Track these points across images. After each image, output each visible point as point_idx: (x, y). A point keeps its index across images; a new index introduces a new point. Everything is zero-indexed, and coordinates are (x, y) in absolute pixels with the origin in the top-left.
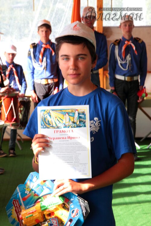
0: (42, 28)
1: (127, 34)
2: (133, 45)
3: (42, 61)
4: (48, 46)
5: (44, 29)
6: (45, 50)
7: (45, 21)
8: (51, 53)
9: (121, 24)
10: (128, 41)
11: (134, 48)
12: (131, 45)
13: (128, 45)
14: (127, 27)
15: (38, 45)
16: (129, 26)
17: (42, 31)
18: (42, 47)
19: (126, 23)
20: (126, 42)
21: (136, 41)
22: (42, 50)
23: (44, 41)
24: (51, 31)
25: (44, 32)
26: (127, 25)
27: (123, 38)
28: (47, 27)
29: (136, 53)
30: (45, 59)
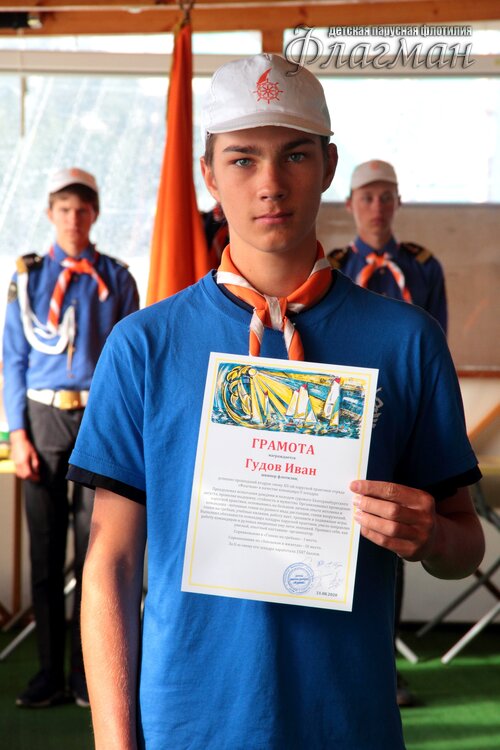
0: (64, 199)
1: (375, 229)
2: (395, 269)
3: (60, 320)
4: (85, 266)
5: (72, 202)
6: (74, 278)
7: (78, 172)
8: (97, 293)
9: (352, 192)
10: (379, 254)
11: (401, 282)
12: (387, 269)
13: (379, 269)
14: (375, 205)
15: (46, 263)
16: (382, 200)
17: (66, 210)
18: (61, 268)
19: (370, 190)
20: (370, 260)
21: (407, 254)
22: (62, 280)
23: (69, 248)
24: (96, 209)
25: (71, 215)
26: (376, 199)
27: (360, 243)
28: (83, 196)
29: (407, 298)
30: (70, 314)
